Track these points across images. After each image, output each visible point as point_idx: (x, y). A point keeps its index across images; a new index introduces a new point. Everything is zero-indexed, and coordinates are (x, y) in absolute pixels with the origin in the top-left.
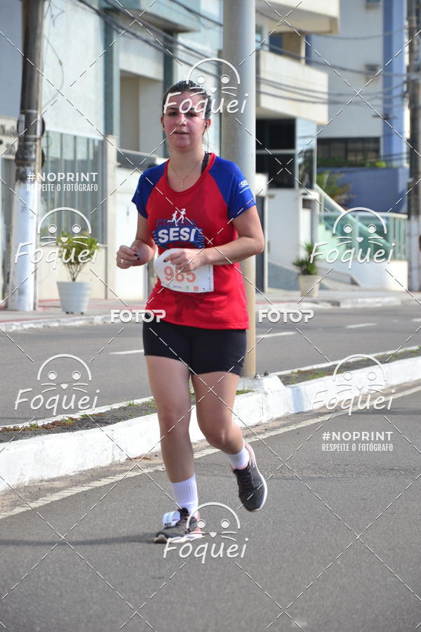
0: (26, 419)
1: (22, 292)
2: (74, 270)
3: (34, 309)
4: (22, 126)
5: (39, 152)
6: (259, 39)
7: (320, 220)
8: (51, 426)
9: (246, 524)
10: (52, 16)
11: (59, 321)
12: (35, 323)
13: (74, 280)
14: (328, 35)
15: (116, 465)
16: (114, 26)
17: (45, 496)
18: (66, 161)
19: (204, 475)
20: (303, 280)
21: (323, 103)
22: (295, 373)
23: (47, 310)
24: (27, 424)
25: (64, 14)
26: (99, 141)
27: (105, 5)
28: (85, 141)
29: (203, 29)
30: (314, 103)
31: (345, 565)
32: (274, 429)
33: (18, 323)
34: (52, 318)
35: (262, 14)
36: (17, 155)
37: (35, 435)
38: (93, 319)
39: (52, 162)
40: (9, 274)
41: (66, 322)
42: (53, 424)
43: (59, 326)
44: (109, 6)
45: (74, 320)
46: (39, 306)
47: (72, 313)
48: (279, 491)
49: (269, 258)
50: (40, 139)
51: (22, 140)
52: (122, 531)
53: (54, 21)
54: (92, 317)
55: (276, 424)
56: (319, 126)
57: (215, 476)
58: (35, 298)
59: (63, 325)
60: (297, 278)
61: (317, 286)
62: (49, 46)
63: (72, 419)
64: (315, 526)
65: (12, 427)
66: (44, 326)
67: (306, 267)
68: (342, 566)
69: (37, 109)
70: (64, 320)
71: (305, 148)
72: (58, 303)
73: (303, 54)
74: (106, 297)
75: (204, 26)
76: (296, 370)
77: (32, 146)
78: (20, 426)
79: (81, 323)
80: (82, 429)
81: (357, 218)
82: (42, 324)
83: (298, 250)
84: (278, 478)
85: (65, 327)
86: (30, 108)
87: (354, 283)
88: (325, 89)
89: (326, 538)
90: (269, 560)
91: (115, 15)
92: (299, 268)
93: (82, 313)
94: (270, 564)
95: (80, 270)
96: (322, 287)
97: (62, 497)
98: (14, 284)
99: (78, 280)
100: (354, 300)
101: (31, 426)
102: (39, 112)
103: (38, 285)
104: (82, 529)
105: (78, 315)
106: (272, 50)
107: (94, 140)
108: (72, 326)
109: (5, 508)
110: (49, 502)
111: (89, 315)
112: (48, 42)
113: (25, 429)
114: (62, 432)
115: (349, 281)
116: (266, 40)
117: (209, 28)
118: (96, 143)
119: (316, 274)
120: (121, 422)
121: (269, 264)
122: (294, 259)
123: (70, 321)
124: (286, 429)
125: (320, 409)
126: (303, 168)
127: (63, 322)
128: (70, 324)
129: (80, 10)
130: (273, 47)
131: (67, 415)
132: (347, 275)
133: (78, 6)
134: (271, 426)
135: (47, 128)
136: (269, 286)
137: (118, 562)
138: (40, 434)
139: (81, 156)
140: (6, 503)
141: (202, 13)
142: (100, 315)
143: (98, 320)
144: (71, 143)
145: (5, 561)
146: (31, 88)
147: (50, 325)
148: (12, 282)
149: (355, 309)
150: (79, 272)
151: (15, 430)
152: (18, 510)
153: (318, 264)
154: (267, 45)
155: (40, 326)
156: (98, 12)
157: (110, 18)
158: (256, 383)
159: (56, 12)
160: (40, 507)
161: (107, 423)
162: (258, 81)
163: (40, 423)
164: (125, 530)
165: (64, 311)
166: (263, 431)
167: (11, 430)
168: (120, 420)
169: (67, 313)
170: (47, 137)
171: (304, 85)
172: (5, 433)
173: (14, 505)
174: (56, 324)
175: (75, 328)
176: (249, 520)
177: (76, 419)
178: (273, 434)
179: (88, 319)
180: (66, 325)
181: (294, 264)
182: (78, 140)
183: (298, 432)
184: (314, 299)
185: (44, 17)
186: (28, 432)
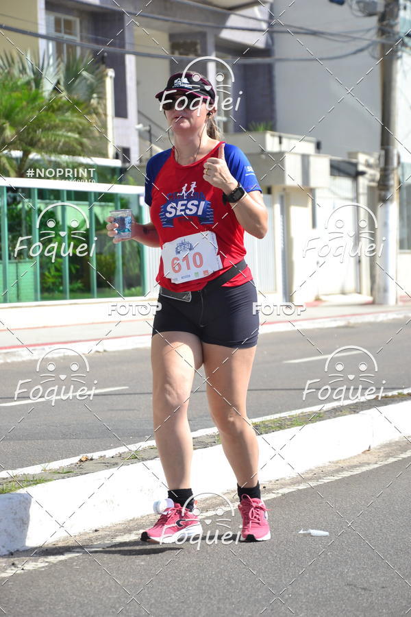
0: (394, 389)
1: (385, 290)
3: (396, 302)
4: (382, 160)
5: (396, 178)
10: (404, 72)
12: (397, 314)
24: (395, 393)
33: (384, 314)
36: (379, 182)
40: (375, 276)
46: (401, 301)
50: (397, 169)
51: (383, 170)
53: (405, 76)
58: (397, 295)
69: (393, 146)
78: (390, 394)
82: (403, 315)
86: (388, 145)
101: (399, 394)
102: (395, 148)
109: (381, 459)
113: (393, 396)
135: (402, 160)
138: (406, 400)
140: (381, 455)
148: (378, 283)
152: (391, 460)
155: (401, 316)
159: (406, 68)
163: (406, 391)
167: (383, 397)
170: (403, 167)
173: (388, 456)
185: (397, 73)
186: (397, 398)
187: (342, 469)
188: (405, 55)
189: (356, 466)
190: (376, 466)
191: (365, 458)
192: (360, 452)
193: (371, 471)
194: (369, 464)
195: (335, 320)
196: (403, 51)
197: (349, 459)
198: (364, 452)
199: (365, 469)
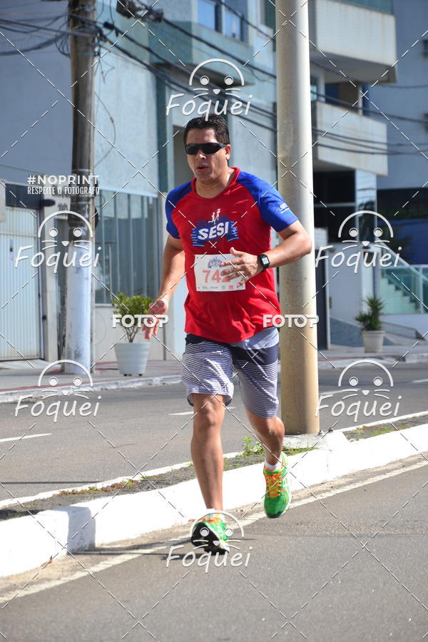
0: (85, 483)
1: (78, 355)
2: (131, 331)
3: (92, 372)
5: (92, 211)
6: (315, 90)
7: (383, 274)
8: (111, 489)
9: (313, 583)
10: (102, 72)
11: (117, 383)
13: (131, 341)
14: (386, 84)
15: (178, 527)
16: (166, 82)
17: (106, 560)
18: (120, 220)
19: (269, 535)
20: (367, 336)
21: (383, 154)
22: (360, 429)
23: (105, 373)
24: (86, 487)
25: (114, 71)
26: (153, 199)
27: (156, 60)
28: (139, 200)
29: (257, 82)
30: (373, 153)
31: (416, 622)
32: (340, 486)
34: (110, 380)
35: (317, 65)
37: (95, 497)
38: (152, 380)
39: (106, 222)
40: (64, 336)
41: (125, 384)
42: (113, 486)
43: (118, 389)
44: (161, 61)
45: (133, 382)
46: (96, 369)
47: (130, 375)
48: (347, 549)
49: (331, 314)
50: (93, 198)
51: (75, 200)
52: (186, 594)
53: (104, 79)
54: (151, 378)
55: (342, 482)
56: (379, 178)
57: (281, 535)
58: (92, 361)
59: (121, 387)
60: (361, 334)
61: (381, 341)
62: (100, 104)
63: (133, 482)
64: (385, 584)
65: (70, 490)
66: (102, 389)
67: (369, 322)
68: (414, 623)
69: (89, 169)
70: (123, 382)
71: (365, 201)
72: (115, 366)
73: (360, 105)
74: (165, 359)
75: (257, 78)
76: (361, 426)
77: (85, 206)
78: (79, 489)
79: (140, 384)
80: (143, 491)
81: (421, 271)
82: (100, 387)
83: (361, 305)
84: (345, 536)
85: (123, 389)
86: (82, 167)
87: (419, 337)
88: (385, 140)
89: (396, 595)
90: (338, 619)
91: (166, 70)
92: (362, 323)
93: (140, 375)
94: (339, 623)
95: (137, 331)
96: (386, 343)
97: (123, 561)
98: (70, 346)
99: (135, 341)
100: (420, 354)
101: (90, 489)
102: (91, 171)
103: (94, 347)
104: (144, 592)
105: (136, 377)
106: (328, 101)
107: (148, 198)
108: (130, 388)
109: (66, 573)
110: (110, 566)
111: (148, 377)
112: (99, 99)
113: (83, 492)
114: (122, 494)
115: (414, 335)
116: (322, 91)
117: (264, 81)
118: (151, 201)
119: (379, 329)
120: (182, 483)
121: (331, 319)
122: (357, 314)
123: (128, 383)
124: (352, 487)
125: (387, 465)
126: (363, 221)
127: (121, 385)
128: (128, 386)
129: (131, 66)
130: (330, 98)
131: (127, 477)
132: (412, 329)
133: (128, 61)
134: (336, 483)
135: (100, 187)
136: (332, 343)
137: (182, 625)
138: (99, 497)
139: (136, 214)
140: (66, 568)
141: (256, 65)
142: (159, 376)
143: (157, 381)
144: (125, 202)
145: (67, 627)
146: (82, 147)
147: (108, 388)
148: (68, 345)
149: (420, 363)
150: (136, 333)
151: (74, 494)
152: (79, 575)
153: (381, 318)
154: (323, 96)
155: (97, 389)
156: (149, 68)
157: (161, 72)
158: (321, 440)
159: (105, 68)
160: (100, 571)
161: (168, 484)
162: (315, 133)
163: (99, 486)
164: (189, 592)
165: (121, 373)
166: (329, 489)
167: (69, 493)
168: (181, 481)
169: (125, 375)
170: (100, 195)
171: (363, 136)
172: (64, 496)
174: (114, 387)
175: (134, 390)
176: (317, 579)
177: (136, 481)
178: (339, 491)
179: (146, 381)
180: (124, 387)
181: (357, 319)
182: (132, 198)
183: (365, 489)
184: (378, 354)
185: (93, 74)
186: (87, 495)
187: (14, 588)
188: (103, 51)
189: (31, 584)
190: (58, 583)
191: (45, 573)
192: (39, 565)
193: (52, 590)
194: (49, 580)
195: (11, 394)
196: (100, 46)
197: (24, 574)
198: (44, 566)
199: (43, 587)
